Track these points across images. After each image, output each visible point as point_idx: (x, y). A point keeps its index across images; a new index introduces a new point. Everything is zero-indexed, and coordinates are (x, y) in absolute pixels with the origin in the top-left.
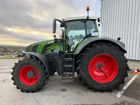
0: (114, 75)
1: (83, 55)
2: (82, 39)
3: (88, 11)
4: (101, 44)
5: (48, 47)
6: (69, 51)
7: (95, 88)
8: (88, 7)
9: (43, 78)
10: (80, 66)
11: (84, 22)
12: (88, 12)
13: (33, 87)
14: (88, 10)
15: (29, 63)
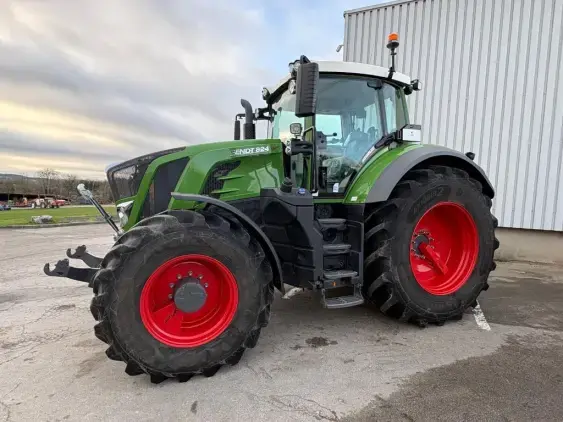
0: (469, 265)
1: (398, 206)
2: (373, 148)
3: (393, 50)
4: (443, 171)
5: (225, 175)
6: (329, 191)
7: (426, 314)
8: (393, 37)
9: (259, 304)
10: (385, 246)
11: (376, 88)
12: (393, 54)
13: (213, 350)
14: (393, 45)
15: (200, 241)
